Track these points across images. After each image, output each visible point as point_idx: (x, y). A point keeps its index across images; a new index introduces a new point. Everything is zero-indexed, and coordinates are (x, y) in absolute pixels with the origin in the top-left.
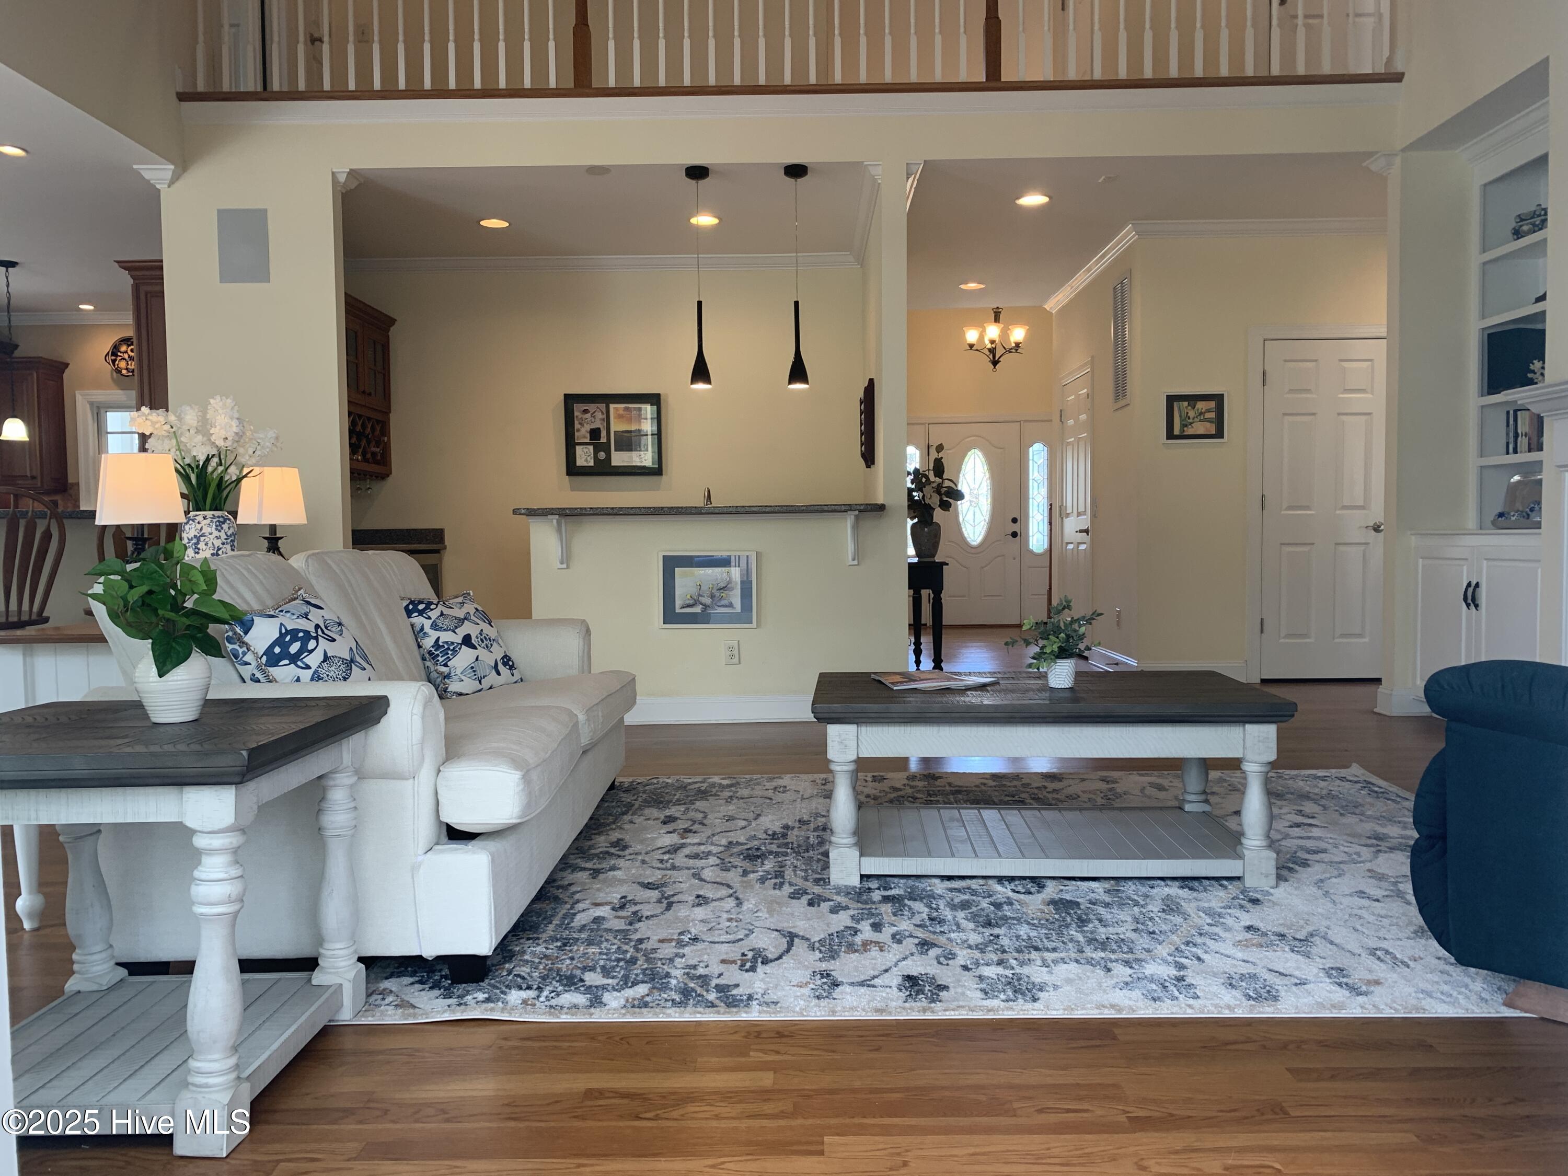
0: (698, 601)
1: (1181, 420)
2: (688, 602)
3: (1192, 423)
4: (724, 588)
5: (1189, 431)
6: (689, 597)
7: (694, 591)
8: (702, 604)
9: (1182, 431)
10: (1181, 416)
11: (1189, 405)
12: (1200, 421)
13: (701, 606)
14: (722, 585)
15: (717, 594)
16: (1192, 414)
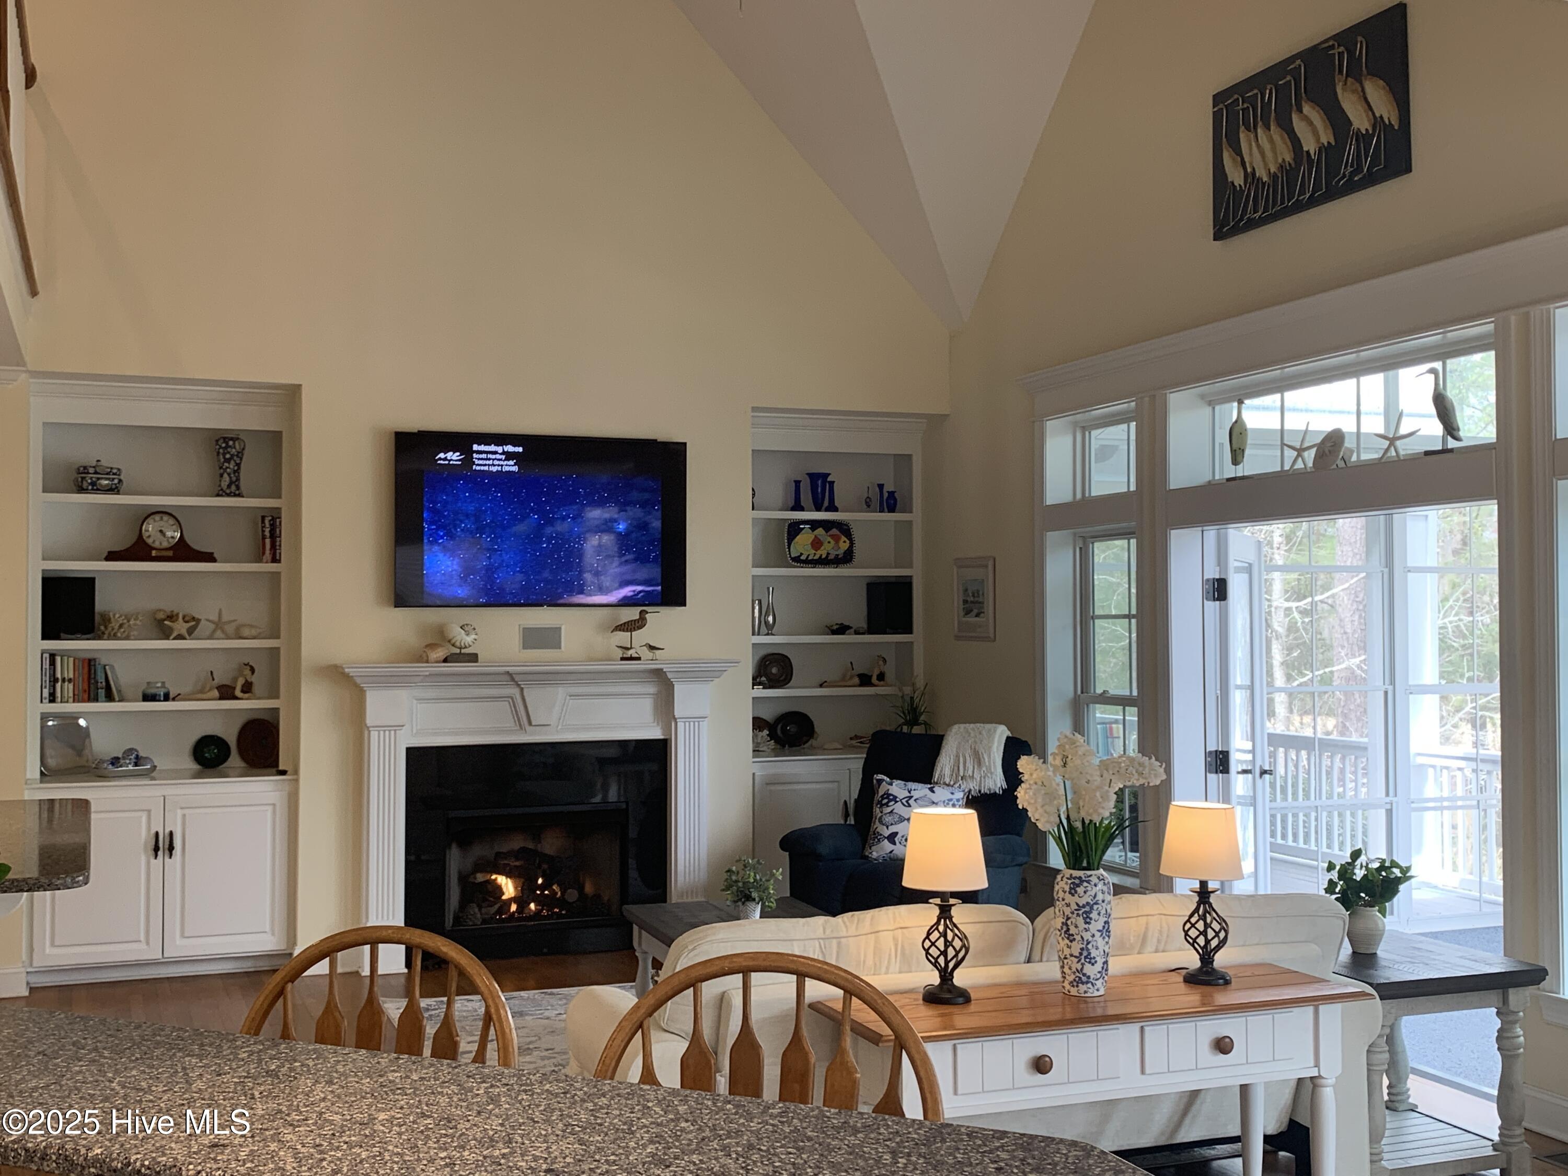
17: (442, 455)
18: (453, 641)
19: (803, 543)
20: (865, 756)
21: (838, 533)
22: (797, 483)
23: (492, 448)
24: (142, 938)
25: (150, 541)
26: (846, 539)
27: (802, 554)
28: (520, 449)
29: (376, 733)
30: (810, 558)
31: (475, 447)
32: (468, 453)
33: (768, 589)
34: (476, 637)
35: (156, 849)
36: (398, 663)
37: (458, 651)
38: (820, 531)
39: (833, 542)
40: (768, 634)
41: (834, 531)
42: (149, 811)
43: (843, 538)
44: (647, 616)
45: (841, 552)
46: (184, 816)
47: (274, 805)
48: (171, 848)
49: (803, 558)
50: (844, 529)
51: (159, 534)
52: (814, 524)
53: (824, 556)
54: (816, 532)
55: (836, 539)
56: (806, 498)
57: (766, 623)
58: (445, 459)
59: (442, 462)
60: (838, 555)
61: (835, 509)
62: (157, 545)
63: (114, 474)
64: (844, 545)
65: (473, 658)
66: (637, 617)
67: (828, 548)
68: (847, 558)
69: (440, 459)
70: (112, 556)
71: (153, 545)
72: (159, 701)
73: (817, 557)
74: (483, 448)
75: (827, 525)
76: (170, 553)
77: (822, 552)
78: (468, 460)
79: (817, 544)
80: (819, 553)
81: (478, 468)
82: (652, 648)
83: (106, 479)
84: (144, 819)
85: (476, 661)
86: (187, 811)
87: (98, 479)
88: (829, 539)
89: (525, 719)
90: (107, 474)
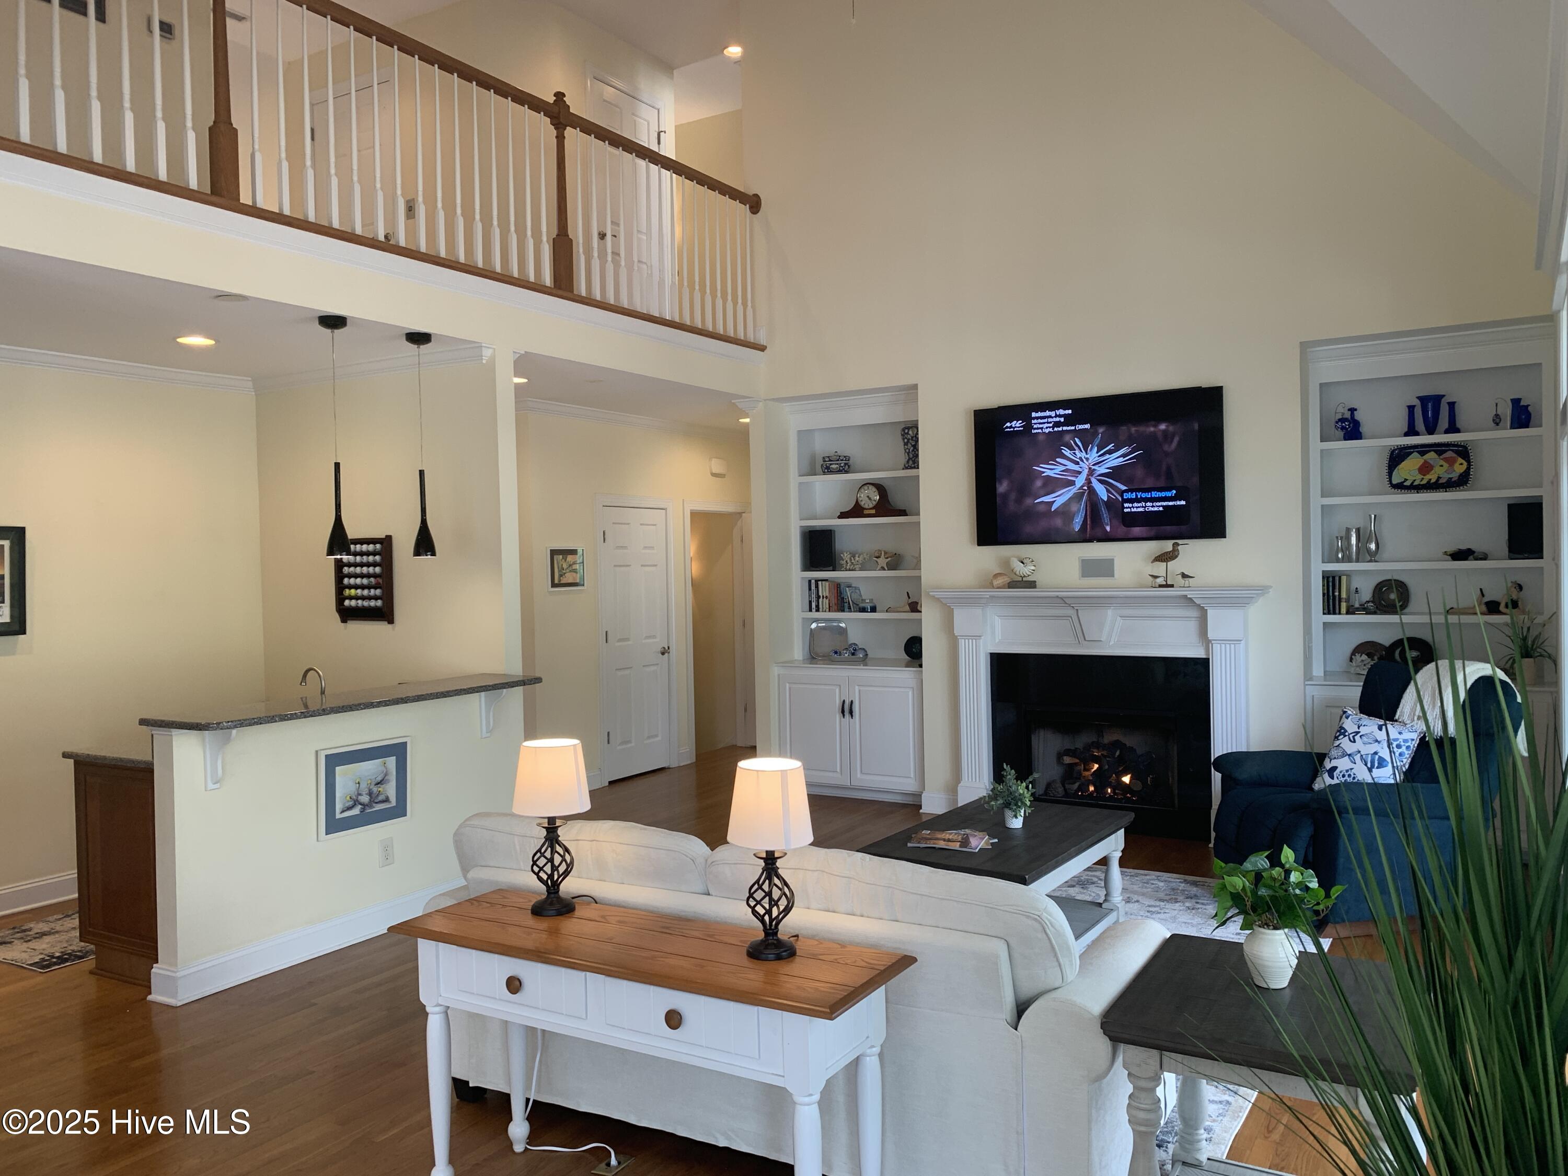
0: (357, 800)
1: (559, 571)
2: (347, 805)
3: (565, 573)
4: (381, 781)
5: (564, 581)
6: (348, 798)
7: (352, 788)
8: (361, 804)
9: (560, 580)
10: (558, 568)
11: (563, 558)
12: (570, 571)
13: (360, 806)
14: (379, 779)
15: (375, 789)
16: (565, 566)
17: (1008, 424)
18: (1015, 571)
19: (1408, 470)
20: (1362, 684)
21: (1454, 455)
22: (1411, 408)
23: (1048, 413)
24: (838, 770)
25: (862, 504)
26: (1463, 461)
27: (1406, 480)
28: (1070, 412)
29: (963, 640)
30: (1416, 483)
31: (1034, 414)
32: (1028, 420)
33: (1370, 516)
34: (1033, 568)
35: (843, 712)
36: (980, 588)
37: (1020, 579)
38: (1431, 455)
39: (1446, 465)
40: (1370, 561)
41: (1449, 454)
42: (840, 686)
43: (1460, 460)
44: (1180, 548)
45: (1455, 476)
46: (860, 691)
47: (913, 688)
48: (851, 712)
49: (1408, 483)
50: (1463, 451)
51: (867, 498)
52: (1423, 449)
53: (1433, 481)
54: (1427, 456)
55: (1451, 462)
56: (1420, 425)
57: (1369, 551)
58: (1011, 427)
59: (1008, 430)
60: (1451, 478)
61: (1458, 431)
62: (866, 506)
63: (842, 460)
64: (1460, 467)
65: (1032, 585)
66: (1171, 549)
67: (1440, 471)
68: (1462, 481)
69: (1007, 427)
70: (843, 515)
71: (864, 507)
72: (868, 612)
73: (1424, 482)
74: (1040, 414)
75: (1440, 449)
76: (873, 512)
77: (1432, 477)
78: (1028, 427)
79: (1425, 468)
80: (1428, 477)
81: (1036, 431)
82: (1184, 576)
83: (836, 464)
84: (837, 690)
85: (1035, 587)
86: (862, 688)
87: (831, 464)
88: (1442, 462)
89: (1081, 635)
90: (838, 460)
